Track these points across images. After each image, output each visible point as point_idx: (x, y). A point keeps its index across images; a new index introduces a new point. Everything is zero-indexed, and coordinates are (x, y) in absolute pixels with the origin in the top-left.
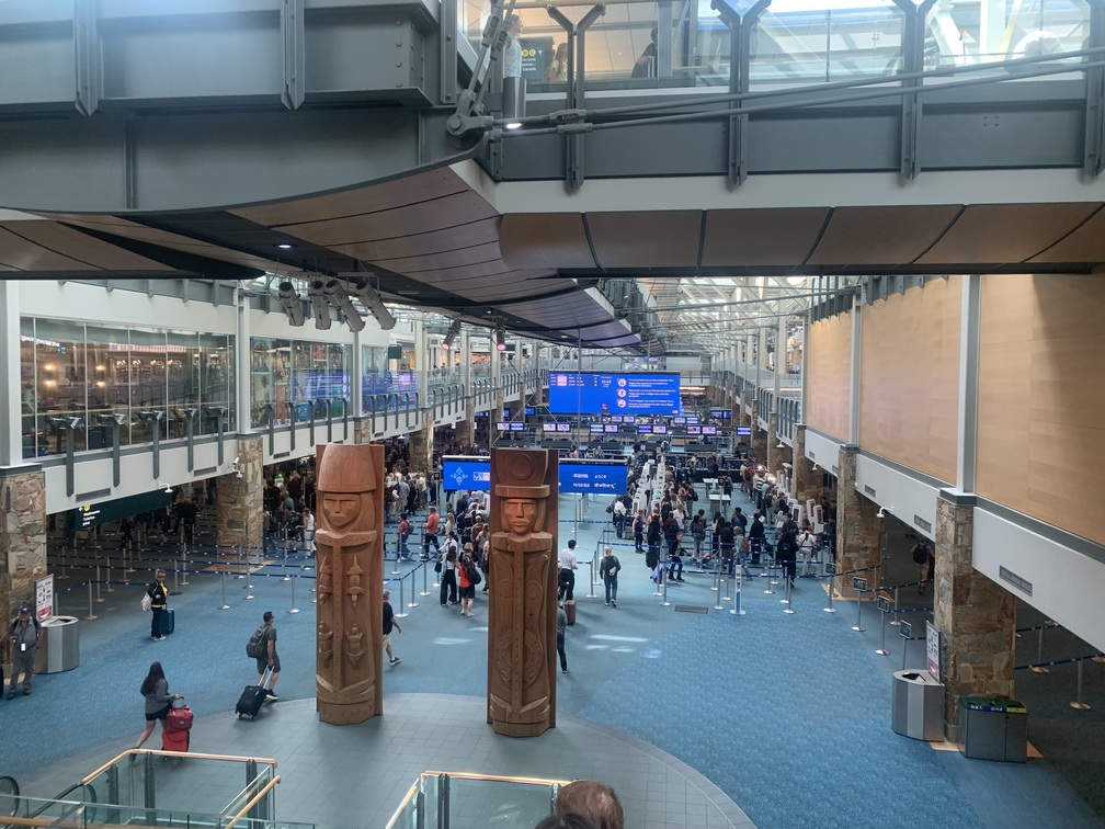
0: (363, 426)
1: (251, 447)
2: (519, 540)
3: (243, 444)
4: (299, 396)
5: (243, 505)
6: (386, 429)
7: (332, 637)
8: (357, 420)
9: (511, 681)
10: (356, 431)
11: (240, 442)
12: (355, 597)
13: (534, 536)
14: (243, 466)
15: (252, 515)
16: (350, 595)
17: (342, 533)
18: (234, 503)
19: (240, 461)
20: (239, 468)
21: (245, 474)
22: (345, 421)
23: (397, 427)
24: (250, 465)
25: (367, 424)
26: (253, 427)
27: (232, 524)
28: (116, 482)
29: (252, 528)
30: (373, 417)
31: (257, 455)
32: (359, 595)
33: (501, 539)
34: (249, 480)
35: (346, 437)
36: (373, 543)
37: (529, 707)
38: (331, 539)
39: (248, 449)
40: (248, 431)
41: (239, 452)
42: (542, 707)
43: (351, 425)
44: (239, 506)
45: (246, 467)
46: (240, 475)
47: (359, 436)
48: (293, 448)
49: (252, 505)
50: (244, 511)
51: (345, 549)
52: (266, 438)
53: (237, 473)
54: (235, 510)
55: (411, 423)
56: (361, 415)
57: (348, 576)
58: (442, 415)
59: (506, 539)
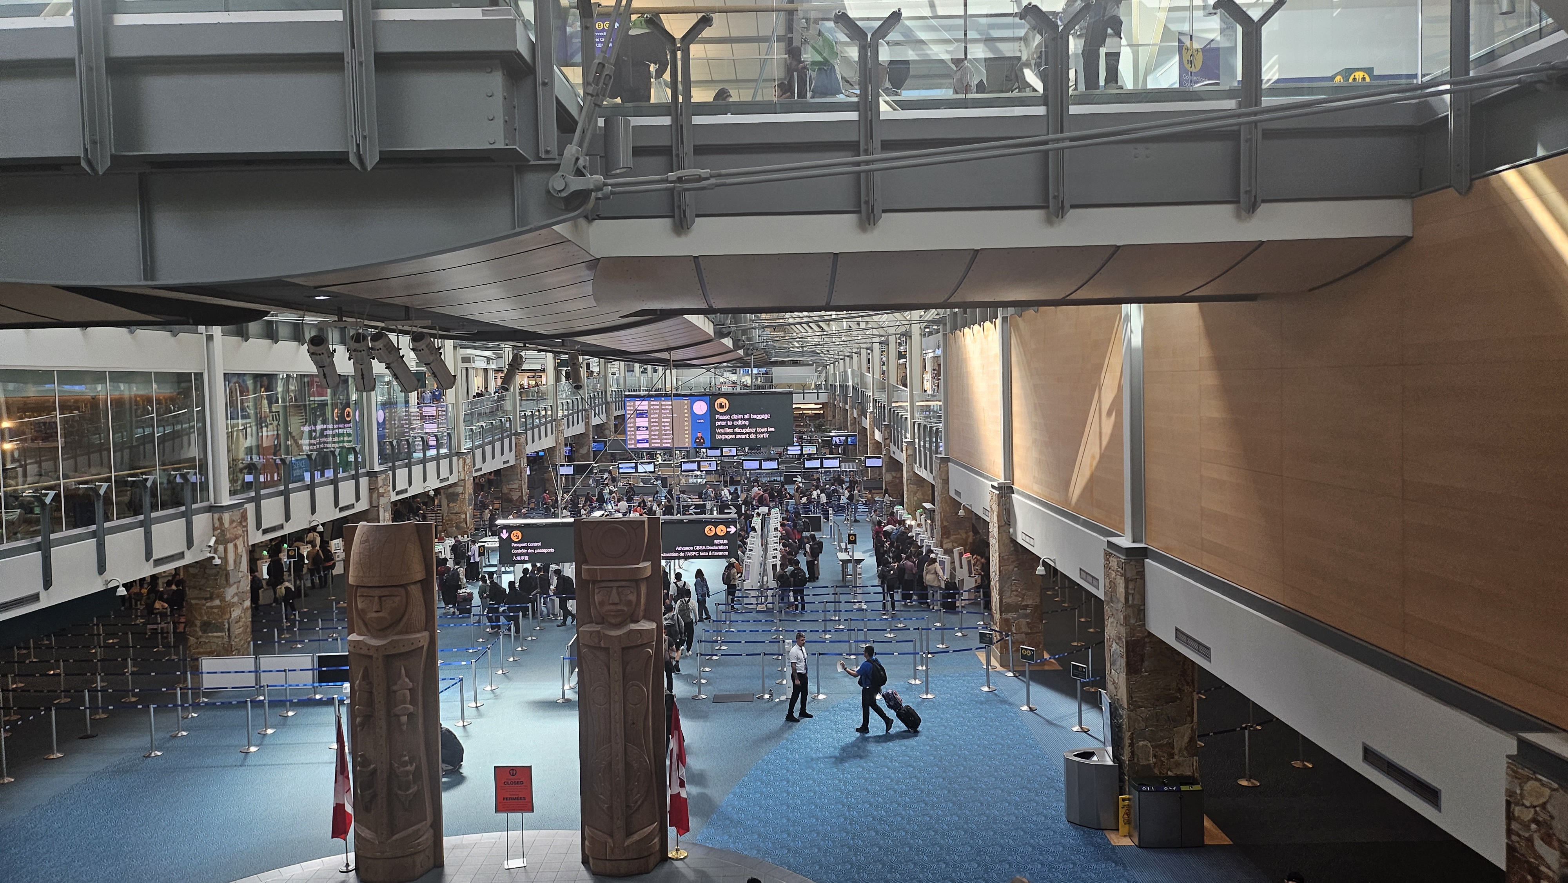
0: (380, 483)
1: (232, 522)
2: (613, 633)
3: (220, 519)
4: (294, 449)
5: (223, 600)
6: (410, 484)
7: (374, 772)
8: (372, 475)
9: (610, 807)
10: (372, 490)
11: (216, 516)
12: (404, 719)
13: (634, 626)
14: (221, 548)
15: (236, 613)
16: (398, 716)
17: (385, 637)
18: (211, 598)
19: (216, 542)
20: (216, 552)
21: (225, 559)
22: (356, 478)
23: (425, 480)
24: (230, 546)
25: (386, 479)
26: (233, 493)
27: (207, 627)
28: (47, 583)
29: (237, 630)
30: (393, 469)
31: (240, 532)
32: (410, 715)
33: (591, 633)
34: (231, 566)
35: (358, 499)
36: (425, 648)
37: (636, 837)
38: (369, 647)
39: (227, 525)
40: (226, 500)
41: (214, 529)
42: (649, 837)
43: (364, 482)
44: (217, 602)
45: (226, 550)
46: (217, 561)
47: (375, 495)
48: (288, 518)
49: (236, 599)
50: (225, 608)
51: (389, 659)
52: (250, 507)
53: (213, 558)
54: (212, 607)
55: (444, 473)
56: (377, 468)
57: (395, 692)
58: (484, 461)
59: (598, 632)
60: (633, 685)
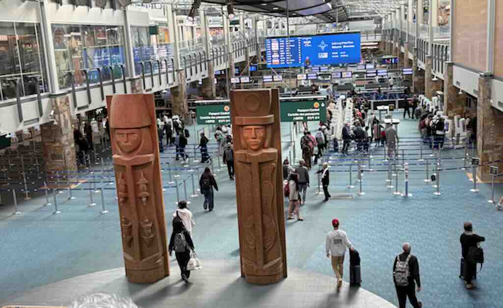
0: (137, 84)
1: (61, 103)
2: (254, 154)
3: (55, 101)
4: (90, 66)
5: (60, 142)
6: (153, 86)
7: (131, 227)
9: (255, 248)
10: (133, 88)
11: (53, 100)
12: (144, 199)
13: (265, 151)
14: (57, 116)
15: (68, 150)
16: (141, 198)
17: (132, 156)
18: (54, 142)
19: (54, 113)
20: (54, 118)
21: (59, 122)
22: (124, 81)
23: (161, 84)
24: (61, 116)
25: (139, 83)
26: (60, 88)
27: (54, 157)
29: (69, 159)
30: (143, 77)
31: (66, 108)
32: (147, 197)
33: (241, 154)
34: (63, 125)
35: (125, 92)
36: (153, 162)
37: (269, 265)
38: (123, 161)
39: (59, 104)
40: (58, 91)
41: (53, 107)
42: (277, 264)
43: (128, 84)
44: (58, 144)
45: (59, 117)
46: (56, 123)
47: (134, 90)
48: (90, 102)
49: (67, 143)
50: (62, 147)
51: (134, 167)
52: (70, 96)
53: (53, 121)
54: (55, 147)
55: (170, 81)
56: (135, 77)
57: (138, 185)
58: (191, 74)
59: (245, 154)
60: (265, 183)
